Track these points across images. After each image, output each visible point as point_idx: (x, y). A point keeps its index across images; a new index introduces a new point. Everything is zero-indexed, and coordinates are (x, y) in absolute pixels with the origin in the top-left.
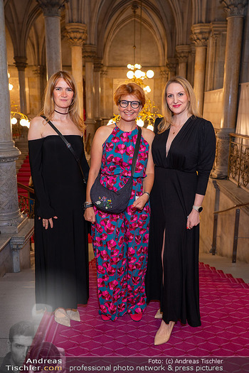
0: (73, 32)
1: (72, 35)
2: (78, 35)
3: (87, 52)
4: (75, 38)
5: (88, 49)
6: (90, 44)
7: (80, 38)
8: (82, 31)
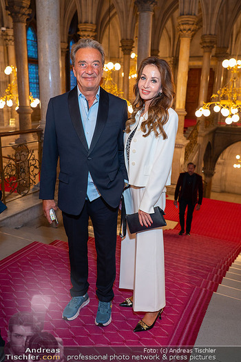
0: (183, 24)
1: (182, 27)
2: (187, 27)
3: (205, 42)
4: (184, 30)
5: (207, 39)
6: (210, 34)
7: (189, 30)
8: (192, 23)
